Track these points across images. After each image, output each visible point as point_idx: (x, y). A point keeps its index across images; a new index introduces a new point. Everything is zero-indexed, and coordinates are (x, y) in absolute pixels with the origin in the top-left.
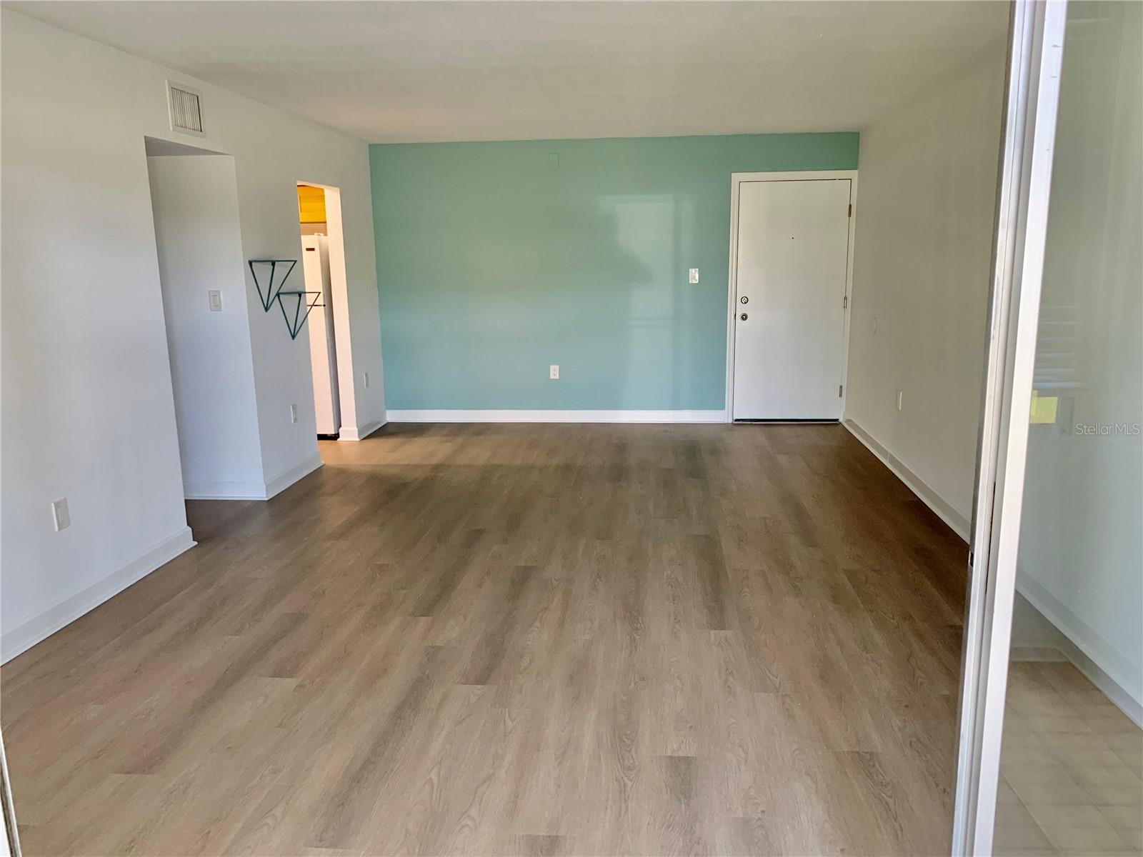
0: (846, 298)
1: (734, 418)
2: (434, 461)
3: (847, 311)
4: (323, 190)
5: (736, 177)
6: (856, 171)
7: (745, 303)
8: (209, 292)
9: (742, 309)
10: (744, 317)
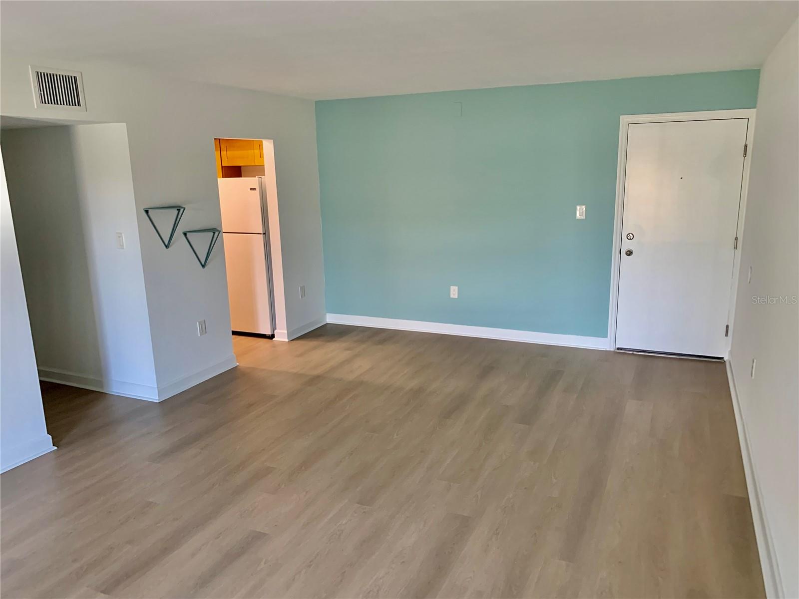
0: (736, 239)
1: (617, 347)
3: (737, 251)
4: (262, 141)
5: (624, 119)
6: (755, 109)
7: (630, 239)
8: (116, 233)
9: (627, 245)
10: (629, 253)
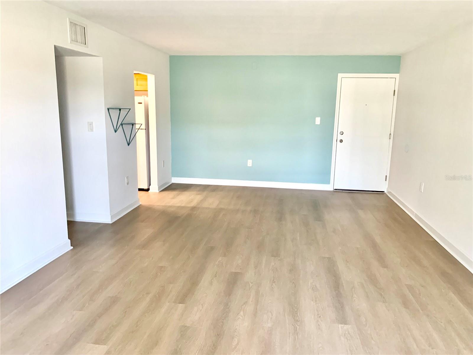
0: (390, 134)
1: (334, 189)
2: (193, 204)
3: (391, 140)
4: (146, 76)
5: (340, 75)
6: (398, 74)
7: (342, 134)
8: (88, 122)
9: (340, 137)
10: (341, 141)
